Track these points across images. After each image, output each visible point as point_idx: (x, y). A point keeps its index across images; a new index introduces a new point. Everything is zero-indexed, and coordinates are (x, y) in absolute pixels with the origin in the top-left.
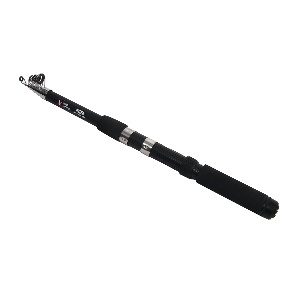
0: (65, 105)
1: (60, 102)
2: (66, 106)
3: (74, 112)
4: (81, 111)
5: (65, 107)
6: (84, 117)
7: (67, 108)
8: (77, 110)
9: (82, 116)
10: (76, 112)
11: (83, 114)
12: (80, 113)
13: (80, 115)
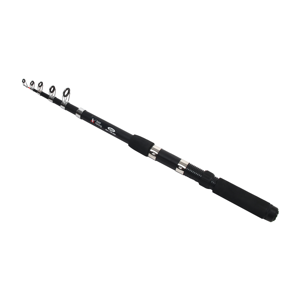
0: (97, 123)
1: (93, 120)
2: (99, 124)
3: (106, 129)
4: (112, 129)
5: (97, 124)
6: (115, 134)
7: (99, 125)
8: (109, 128)
9: (113, 133)
10: (108, 129)
11: (114, 131)
12: (111, 131)
13: (111, 132)
